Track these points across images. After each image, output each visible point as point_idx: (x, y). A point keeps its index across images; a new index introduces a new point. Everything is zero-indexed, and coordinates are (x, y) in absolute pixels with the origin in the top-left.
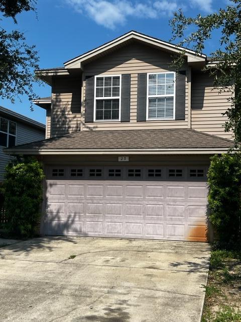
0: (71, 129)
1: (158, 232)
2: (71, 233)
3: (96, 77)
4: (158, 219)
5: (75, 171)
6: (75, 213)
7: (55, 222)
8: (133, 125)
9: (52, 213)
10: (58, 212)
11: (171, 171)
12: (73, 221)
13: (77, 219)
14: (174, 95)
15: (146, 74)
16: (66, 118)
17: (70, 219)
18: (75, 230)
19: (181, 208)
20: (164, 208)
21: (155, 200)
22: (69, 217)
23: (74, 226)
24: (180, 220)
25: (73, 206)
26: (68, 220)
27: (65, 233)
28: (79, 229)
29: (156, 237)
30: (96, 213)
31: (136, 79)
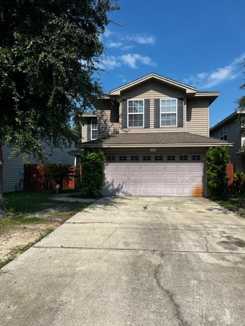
0: (110, 132)
1: (174, 192)
2: (121, 194)
3: (128, 100)
4: (174, 185)
5: (122, 157)
6: (123, 182)
7: (110, 188)
8: (152, 130)
9: (108, 182)
10: (113, 182)
11: (181, 157)
12: (122, 187)
13: (124, 186)
14: (176, 112)
15: (159, 99)
16: (107, 125)
17: (120, 186)
18: (124, 193)
19: (187, 178)
20: (177, 178)
21: (171, 174)
22: (120, 185)
23: (122, 190)
24: (186, 185)
25: (121, 178)
26: (119, 187)
27: (117, 194)
28: (125, 192)
29: (172, 195)
30: (136, 182)
31: (153, 102)
